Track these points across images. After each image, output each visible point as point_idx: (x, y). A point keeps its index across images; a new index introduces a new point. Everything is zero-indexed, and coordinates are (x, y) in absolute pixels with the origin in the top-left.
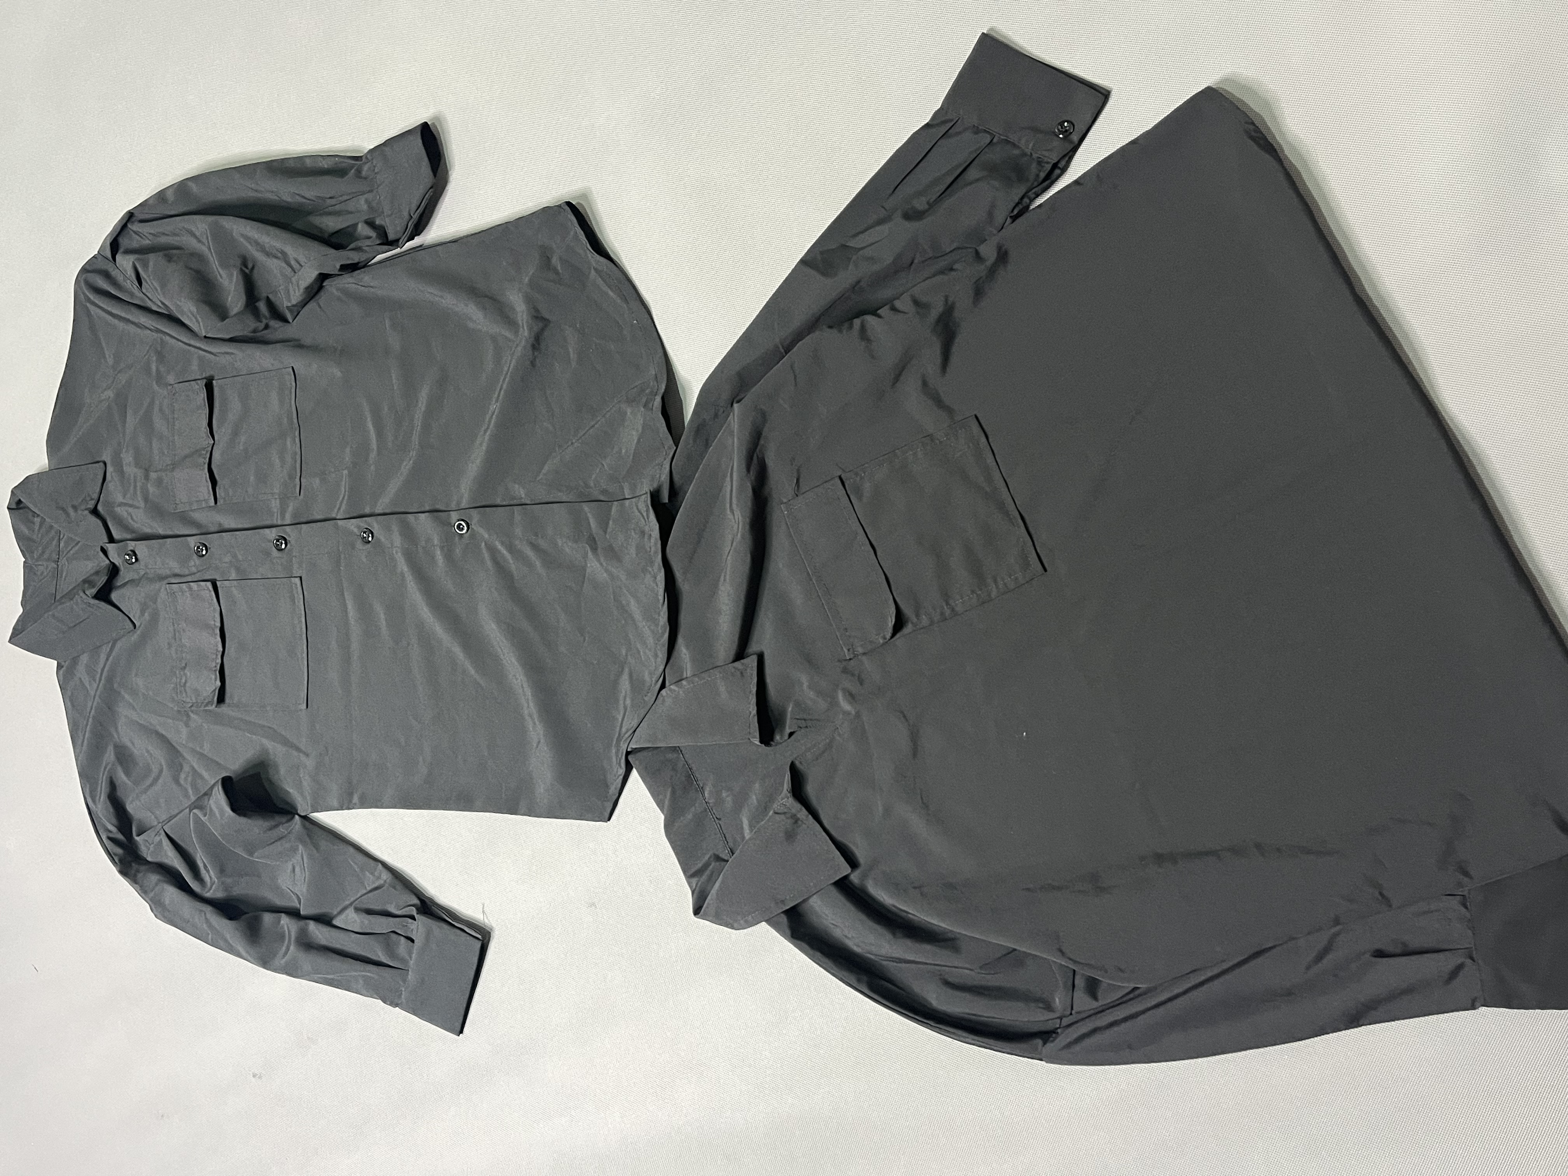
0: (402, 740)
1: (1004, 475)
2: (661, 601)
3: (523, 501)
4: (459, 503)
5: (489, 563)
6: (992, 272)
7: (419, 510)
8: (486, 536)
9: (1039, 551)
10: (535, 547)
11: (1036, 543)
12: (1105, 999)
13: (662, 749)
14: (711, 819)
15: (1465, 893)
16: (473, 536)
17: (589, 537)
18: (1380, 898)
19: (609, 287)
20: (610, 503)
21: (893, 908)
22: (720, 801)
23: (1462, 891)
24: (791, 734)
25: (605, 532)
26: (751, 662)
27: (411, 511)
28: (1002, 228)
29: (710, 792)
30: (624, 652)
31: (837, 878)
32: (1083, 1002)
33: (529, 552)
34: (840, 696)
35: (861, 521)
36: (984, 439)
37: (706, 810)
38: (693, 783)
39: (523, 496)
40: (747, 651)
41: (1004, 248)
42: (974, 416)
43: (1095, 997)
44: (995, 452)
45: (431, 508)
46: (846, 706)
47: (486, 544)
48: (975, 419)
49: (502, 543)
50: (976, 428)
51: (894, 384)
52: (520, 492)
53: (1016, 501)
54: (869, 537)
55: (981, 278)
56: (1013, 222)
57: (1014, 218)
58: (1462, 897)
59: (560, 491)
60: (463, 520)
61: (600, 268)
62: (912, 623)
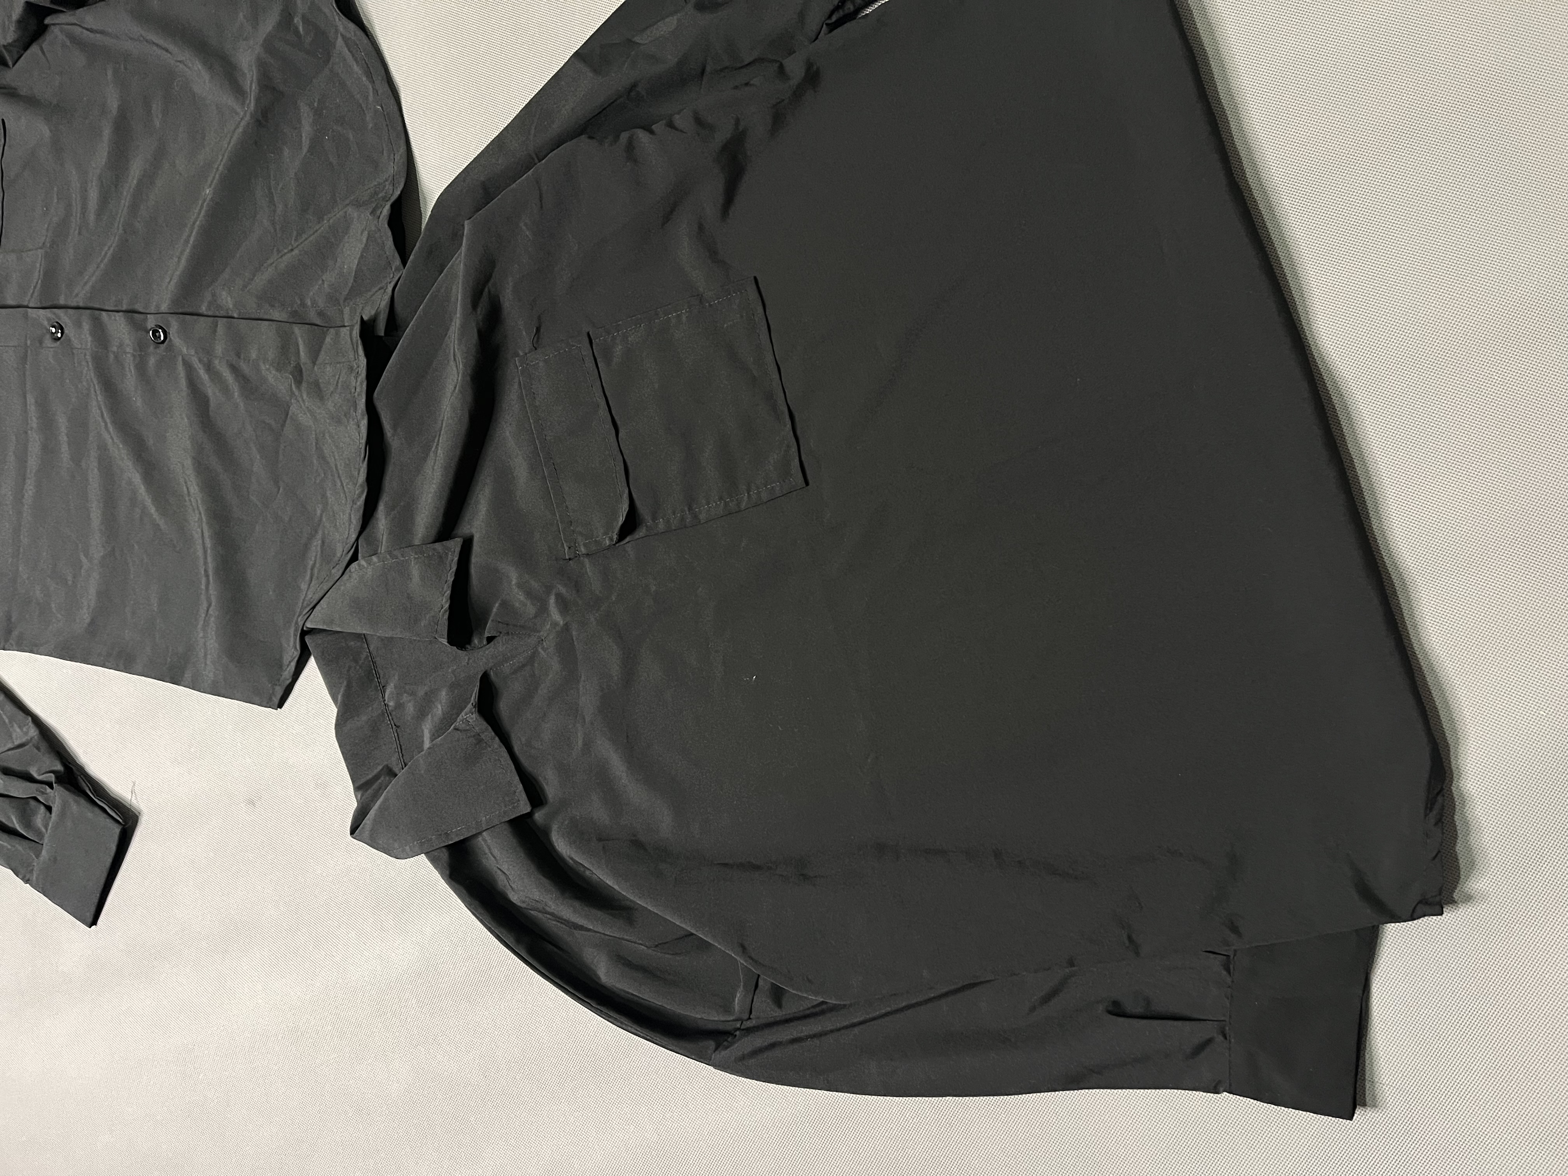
0: (70, 578)
1: (777, 358)
2: (362, 456)
3: (230, 314)
4: (158, 306)
5: (183, 382)
6: (798, 94)
7: (116, 308)
8: (185, 350)
9: (803, 459)
10: (234, 369)
11: (802, 448)
12: (790, 1009)
13: (344, 634)
14: (388, 725)
15: (1231, 954)
16: (170, 348)
17: (296, 367)
18: (1127, 943)
19: (356, 60)
20: (325, 329)
21: (571, 861)
22: (400, 706)
23: (1226, 950)
24: (490, 639)
25: (314, 363)
26: (454, 546)
27: (107, 308)
28: (817, 38)
29: (392, 693)
30: (319, 512)
31: (512, 817)
32: (765, 1009)
33: (228, 375)
34: (552, 600)
35: (606, 392)
36: (760, 309)
37: (383, 714)
38: (372, 680)
39: (231, 306)
40: (454, 532)
41: (815, 67)
42: (753, 278)
43: (779, 1005)
44: (772, 327)
45: (130, 308)
46: (555, 615)
47: (183, 360)
48: (753, 282)
49: (200, 361)
50: (753, 294)
51: (663, 224)
52: (227, 300)
53: (787, 393)
54: (613, 412)
55: (783, 100)
56: (831, 31)
57: (833, 27)
58: (1225, 957)
59: (273, 306)
60: (161, 328)
61: (348, 35)
62: (647, 526)
